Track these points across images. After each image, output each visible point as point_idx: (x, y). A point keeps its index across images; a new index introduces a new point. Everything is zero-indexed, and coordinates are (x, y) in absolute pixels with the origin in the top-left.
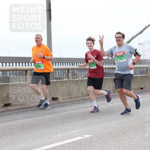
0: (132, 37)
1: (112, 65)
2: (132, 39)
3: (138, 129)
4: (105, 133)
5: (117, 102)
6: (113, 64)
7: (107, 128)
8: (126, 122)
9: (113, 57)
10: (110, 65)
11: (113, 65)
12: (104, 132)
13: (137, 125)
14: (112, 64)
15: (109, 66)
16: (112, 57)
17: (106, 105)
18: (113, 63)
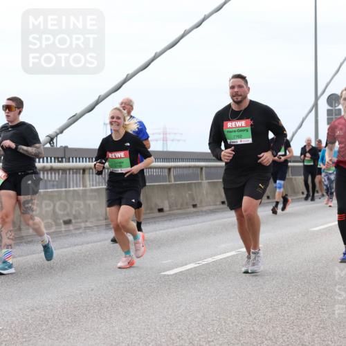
0: (97, 98)
1: (51, 162)
2: (97, 103)
3: (108, 308)
4: (30, 321)
5: (61, 248)
6: (53, 159)
7: (38, 309)
8: (81, 294)
9: (53, 143)
10: (47, 162)
11: (55, 162)
12: (29, 318)
13: (105, 298)
14: (51, 158)
15: (45, 164)
16: (50, 143)
17: (37, 255)
18: (55, 158)
